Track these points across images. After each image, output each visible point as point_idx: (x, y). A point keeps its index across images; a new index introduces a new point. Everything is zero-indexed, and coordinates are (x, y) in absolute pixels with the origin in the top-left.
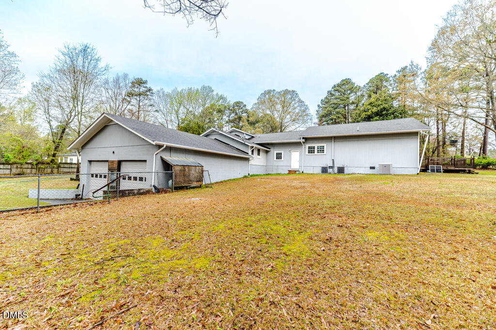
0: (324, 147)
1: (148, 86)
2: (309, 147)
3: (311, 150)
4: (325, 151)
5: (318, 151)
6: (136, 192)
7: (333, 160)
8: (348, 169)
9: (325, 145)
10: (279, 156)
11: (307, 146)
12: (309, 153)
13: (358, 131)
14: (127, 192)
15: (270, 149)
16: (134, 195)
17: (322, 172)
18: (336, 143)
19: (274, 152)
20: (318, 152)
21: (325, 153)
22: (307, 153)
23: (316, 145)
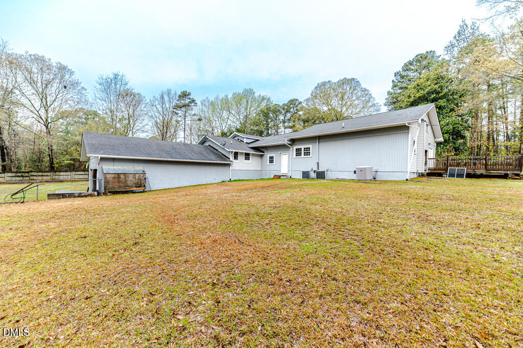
0: (309, 148)
1: (191, 97)
2: (296, 149)
3: (298, 152)
4: (311, 154)
5: (305, 153)
6: (76, 195)
7: (318, 163)
8: (332, 173)
9: (310, 146)
10: (271, 160)
11: (295, 147)
12: (296, 156)
13: (343, 127)
14: (67, 195)
15: (264, 152)
16: (75, 197)
17: (303, 177)
18: (321, 144)
19: (268, 155)
20: (305, 155)
21: (311, 156)
22: (295, 156)
23: (302, 147)
